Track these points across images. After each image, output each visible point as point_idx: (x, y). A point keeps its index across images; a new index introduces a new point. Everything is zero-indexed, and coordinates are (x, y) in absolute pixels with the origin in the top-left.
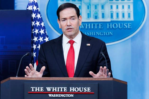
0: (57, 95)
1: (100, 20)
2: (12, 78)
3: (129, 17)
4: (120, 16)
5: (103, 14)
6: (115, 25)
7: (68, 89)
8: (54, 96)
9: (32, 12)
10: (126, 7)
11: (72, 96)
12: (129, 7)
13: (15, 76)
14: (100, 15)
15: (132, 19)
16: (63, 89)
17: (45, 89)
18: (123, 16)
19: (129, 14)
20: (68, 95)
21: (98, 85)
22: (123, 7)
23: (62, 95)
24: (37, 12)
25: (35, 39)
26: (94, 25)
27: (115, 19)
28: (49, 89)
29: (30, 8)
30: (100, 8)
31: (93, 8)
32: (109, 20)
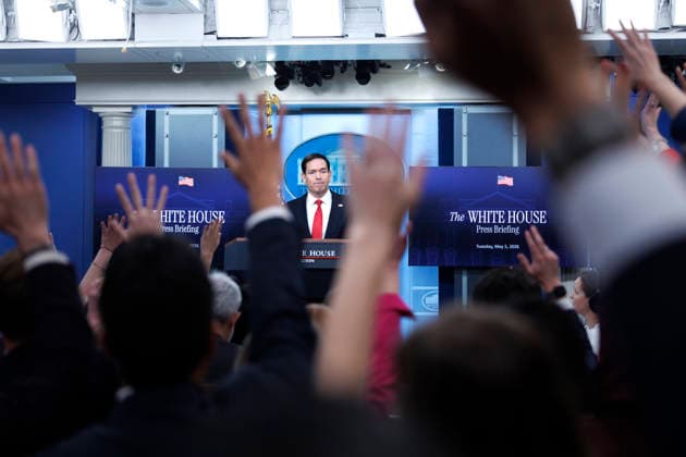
7: (308, 253)
11: (313, 261)
20: (307, 261)
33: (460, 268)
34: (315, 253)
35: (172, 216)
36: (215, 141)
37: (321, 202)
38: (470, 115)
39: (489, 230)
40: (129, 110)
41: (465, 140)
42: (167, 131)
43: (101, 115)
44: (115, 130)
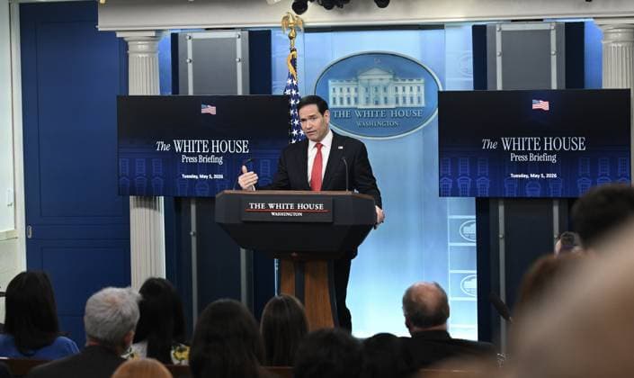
0: (282, 214)
1: (383, 106)
2: (226, 191)
3: (419, 102)
4: (408, 100)
5: (386, 98)
6: (401, 112)
7: (296, 206)
8: (279, 214)
9: (289, 97)
10: (415, 89)
11: (301, 214)
12: (419, 88)
13: (232, 189)
14: (382, 100)
15: (423, 104)
16: (289, 206)
17: (267, 206)
18: (412, 101)
19: (419, 98)
20: (295, 214)
21: (334, 201)
22: (411, 88)
23: (288, 214)
24: (296, 97)
25: (295, 132)
26: (374, 113)
27: (401, 104)
28: (271, 206)
29: (288, 92)
30: (381, 90)
31: (372, 91)
32: (393, 106)
33: (497, 199)
34: (303, 206)
35: (196, 145)
36: (239, 65)
37: (322, 145)
38: (504, 33)
39: (524, 158)
40: (153, 34)
41: (499, 60)
42: (190, 56)
43: (126, 39)
44: (140, 56)
